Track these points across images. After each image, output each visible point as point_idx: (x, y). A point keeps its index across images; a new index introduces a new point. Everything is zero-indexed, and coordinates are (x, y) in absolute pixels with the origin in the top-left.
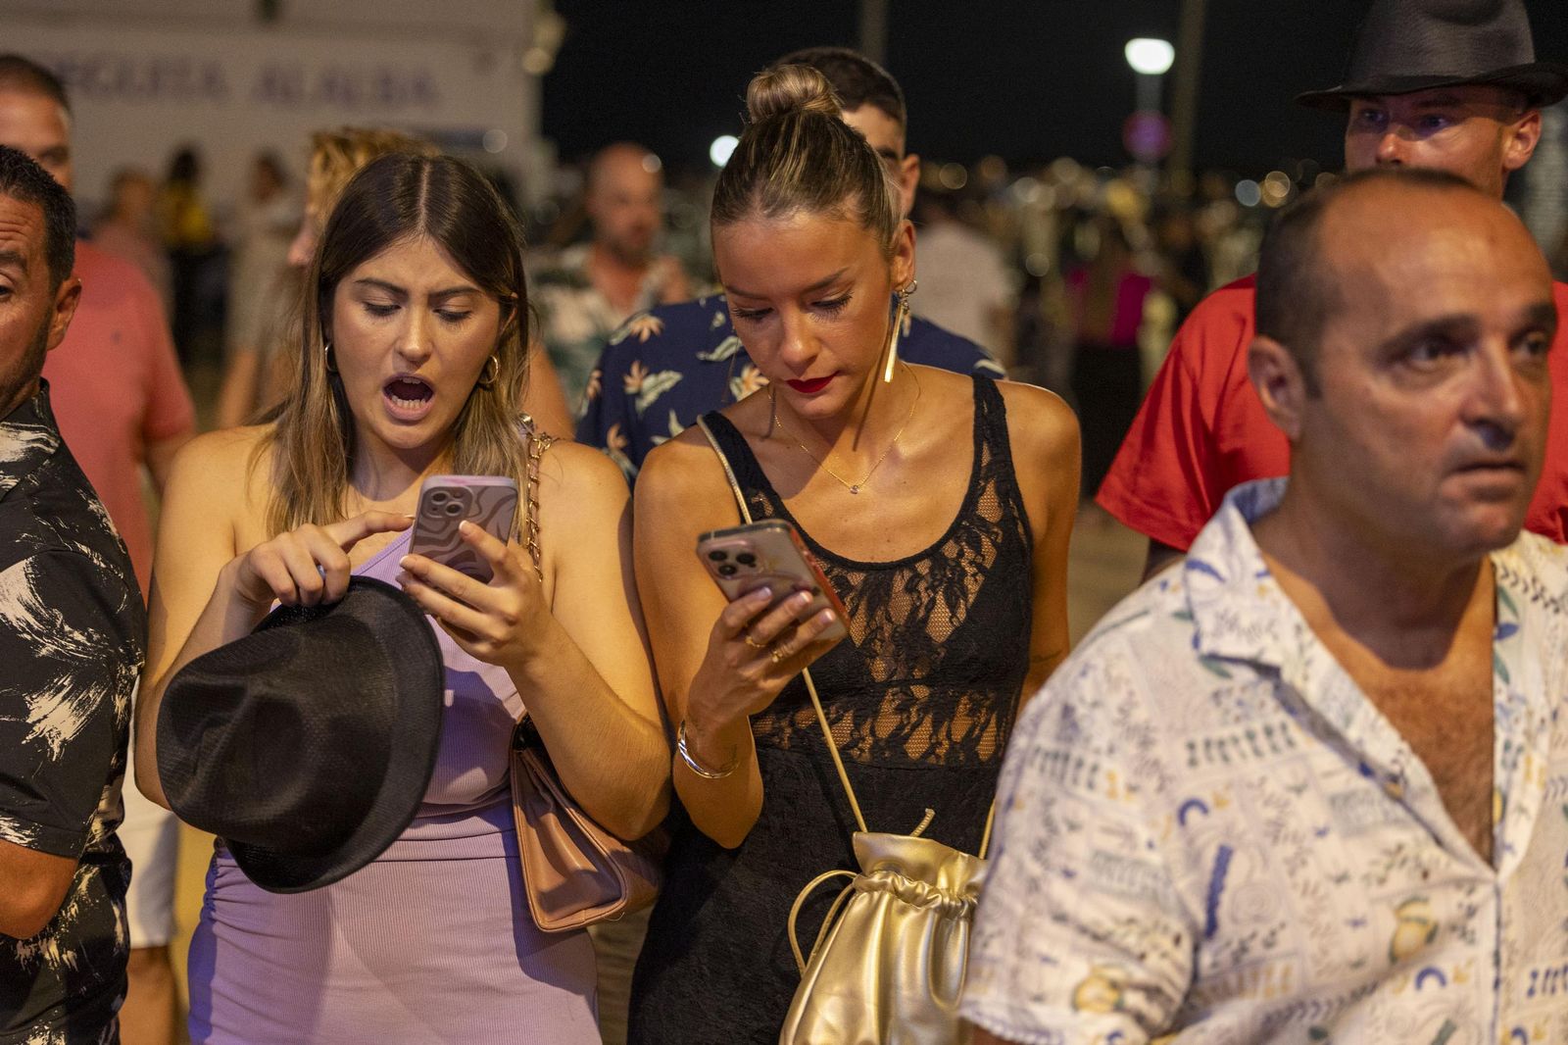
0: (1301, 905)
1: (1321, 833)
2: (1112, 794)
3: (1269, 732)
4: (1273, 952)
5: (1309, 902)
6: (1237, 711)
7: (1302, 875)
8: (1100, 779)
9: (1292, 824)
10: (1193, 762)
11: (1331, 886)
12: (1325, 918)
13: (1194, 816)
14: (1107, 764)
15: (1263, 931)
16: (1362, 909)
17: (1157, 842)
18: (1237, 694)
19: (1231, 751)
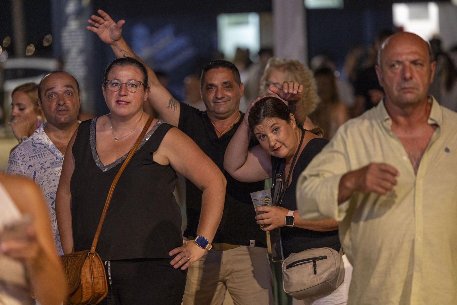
0: (46, 178)
1: (49, 168)
2: (19, 166)
3: (41, 154)
4: (43, 186)
5: (47, 178)
6: (37, 152)
7: (45, 174)
8: (18, 164)
9: (44, 167)
10: (30, 160)
11: (50, 175)
12: (49, 180)
13: (30, 168)
14: (18, 161)
15: (41, 183)
16: (54, 178)
17: (25, 172)
18: (37, 149)
19: (35, 157)
